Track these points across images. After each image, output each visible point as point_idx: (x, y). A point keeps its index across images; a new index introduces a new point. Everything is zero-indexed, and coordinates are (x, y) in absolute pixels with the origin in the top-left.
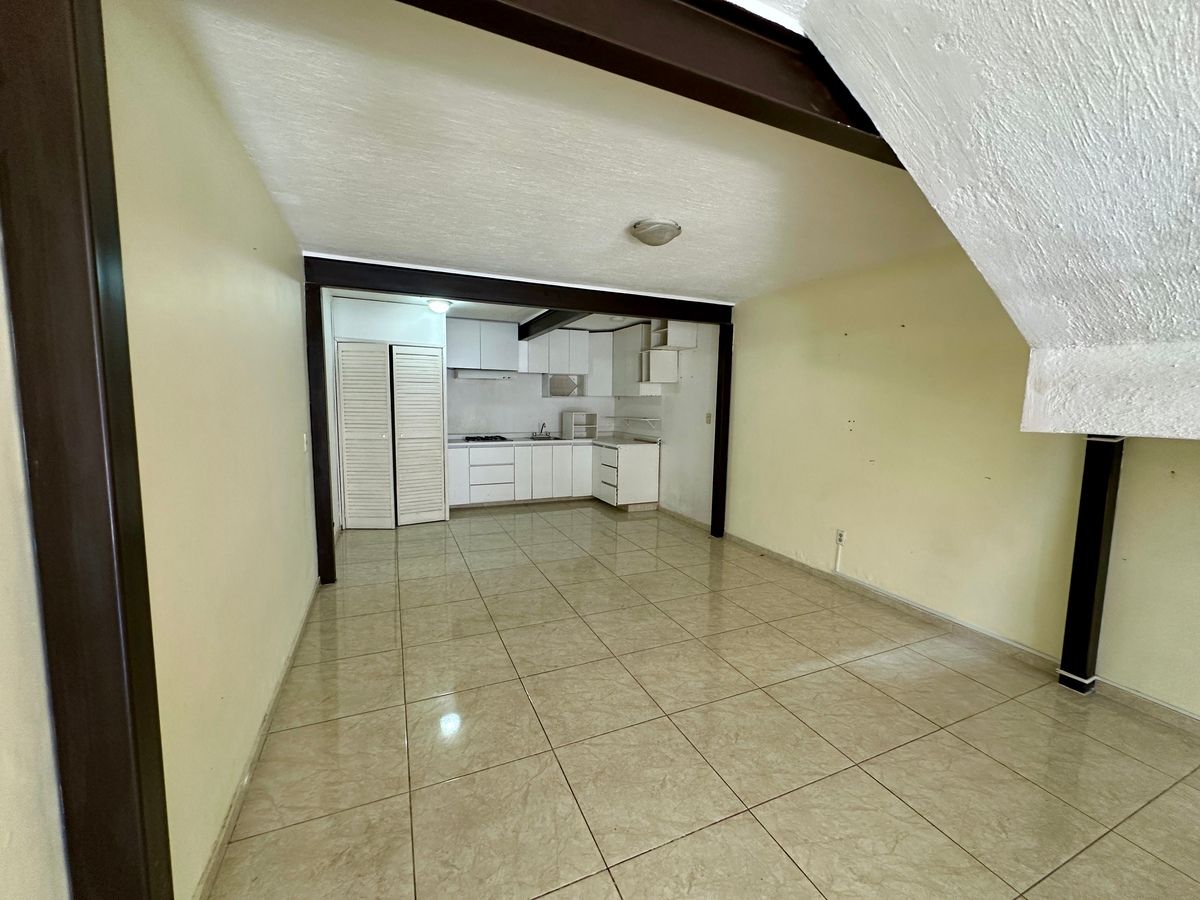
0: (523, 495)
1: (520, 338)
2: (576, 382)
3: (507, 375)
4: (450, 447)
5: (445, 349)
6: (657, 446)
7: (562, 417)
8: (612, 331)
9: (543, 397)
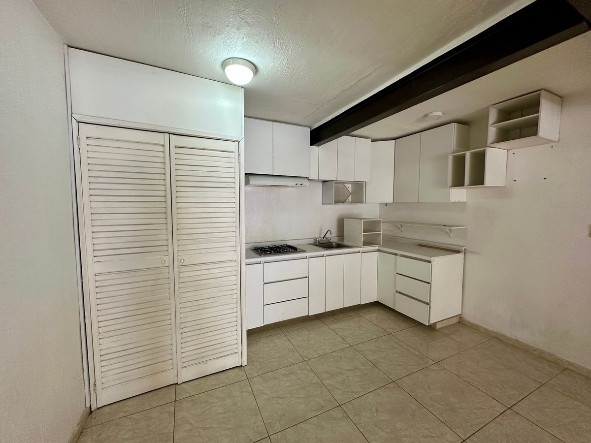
0: (316, 309)
1: (311, 144)
2: (350, 189)
3: (299, 182)
5: (242, 144)
6: (461, 255)
7: (341, 223)
8: (395, 139)
9: (322, 204)
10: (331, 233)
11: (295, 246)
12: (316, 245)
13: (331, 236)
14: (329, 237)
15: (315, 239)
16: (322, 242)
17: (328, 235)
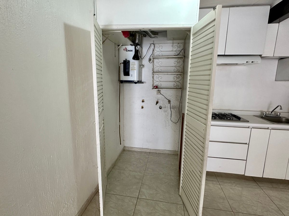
0: (254, 173)
1: (270, 22)
3: (250, 60)
9: (275, 80)
10: (281, 109)
11: (239, 116)
12: (262, 117)
13: (281, 111)
14: (278, 112)
15: (262, 112)
16: (270, 116)
17: (278, 110)
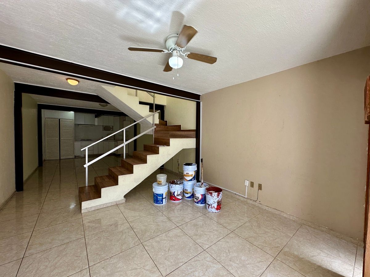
1: (96, 117)
3: (92, 126)
4: (75, 142)
5: (74, 120)
